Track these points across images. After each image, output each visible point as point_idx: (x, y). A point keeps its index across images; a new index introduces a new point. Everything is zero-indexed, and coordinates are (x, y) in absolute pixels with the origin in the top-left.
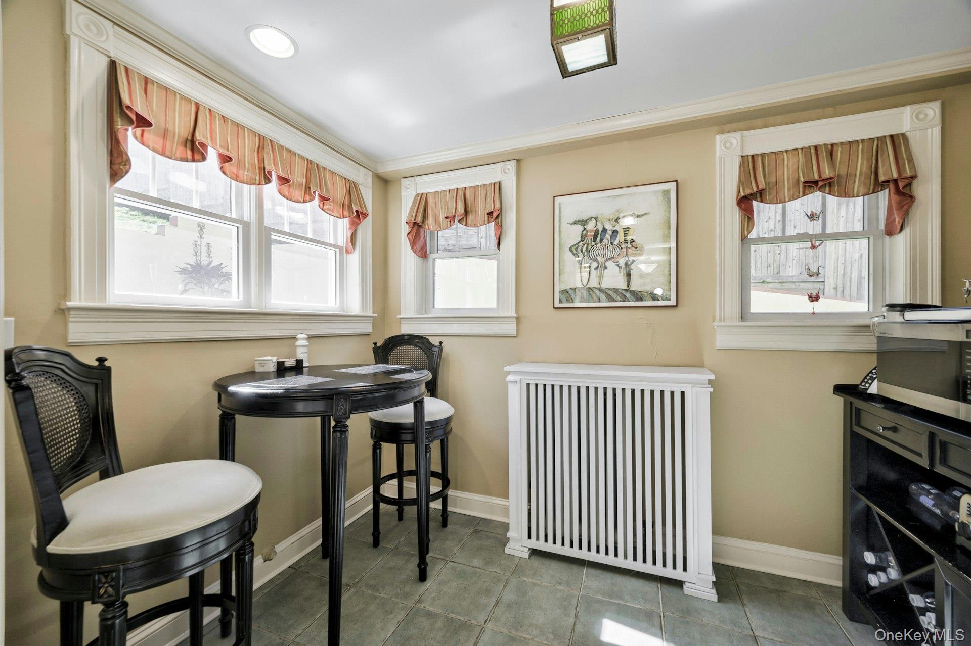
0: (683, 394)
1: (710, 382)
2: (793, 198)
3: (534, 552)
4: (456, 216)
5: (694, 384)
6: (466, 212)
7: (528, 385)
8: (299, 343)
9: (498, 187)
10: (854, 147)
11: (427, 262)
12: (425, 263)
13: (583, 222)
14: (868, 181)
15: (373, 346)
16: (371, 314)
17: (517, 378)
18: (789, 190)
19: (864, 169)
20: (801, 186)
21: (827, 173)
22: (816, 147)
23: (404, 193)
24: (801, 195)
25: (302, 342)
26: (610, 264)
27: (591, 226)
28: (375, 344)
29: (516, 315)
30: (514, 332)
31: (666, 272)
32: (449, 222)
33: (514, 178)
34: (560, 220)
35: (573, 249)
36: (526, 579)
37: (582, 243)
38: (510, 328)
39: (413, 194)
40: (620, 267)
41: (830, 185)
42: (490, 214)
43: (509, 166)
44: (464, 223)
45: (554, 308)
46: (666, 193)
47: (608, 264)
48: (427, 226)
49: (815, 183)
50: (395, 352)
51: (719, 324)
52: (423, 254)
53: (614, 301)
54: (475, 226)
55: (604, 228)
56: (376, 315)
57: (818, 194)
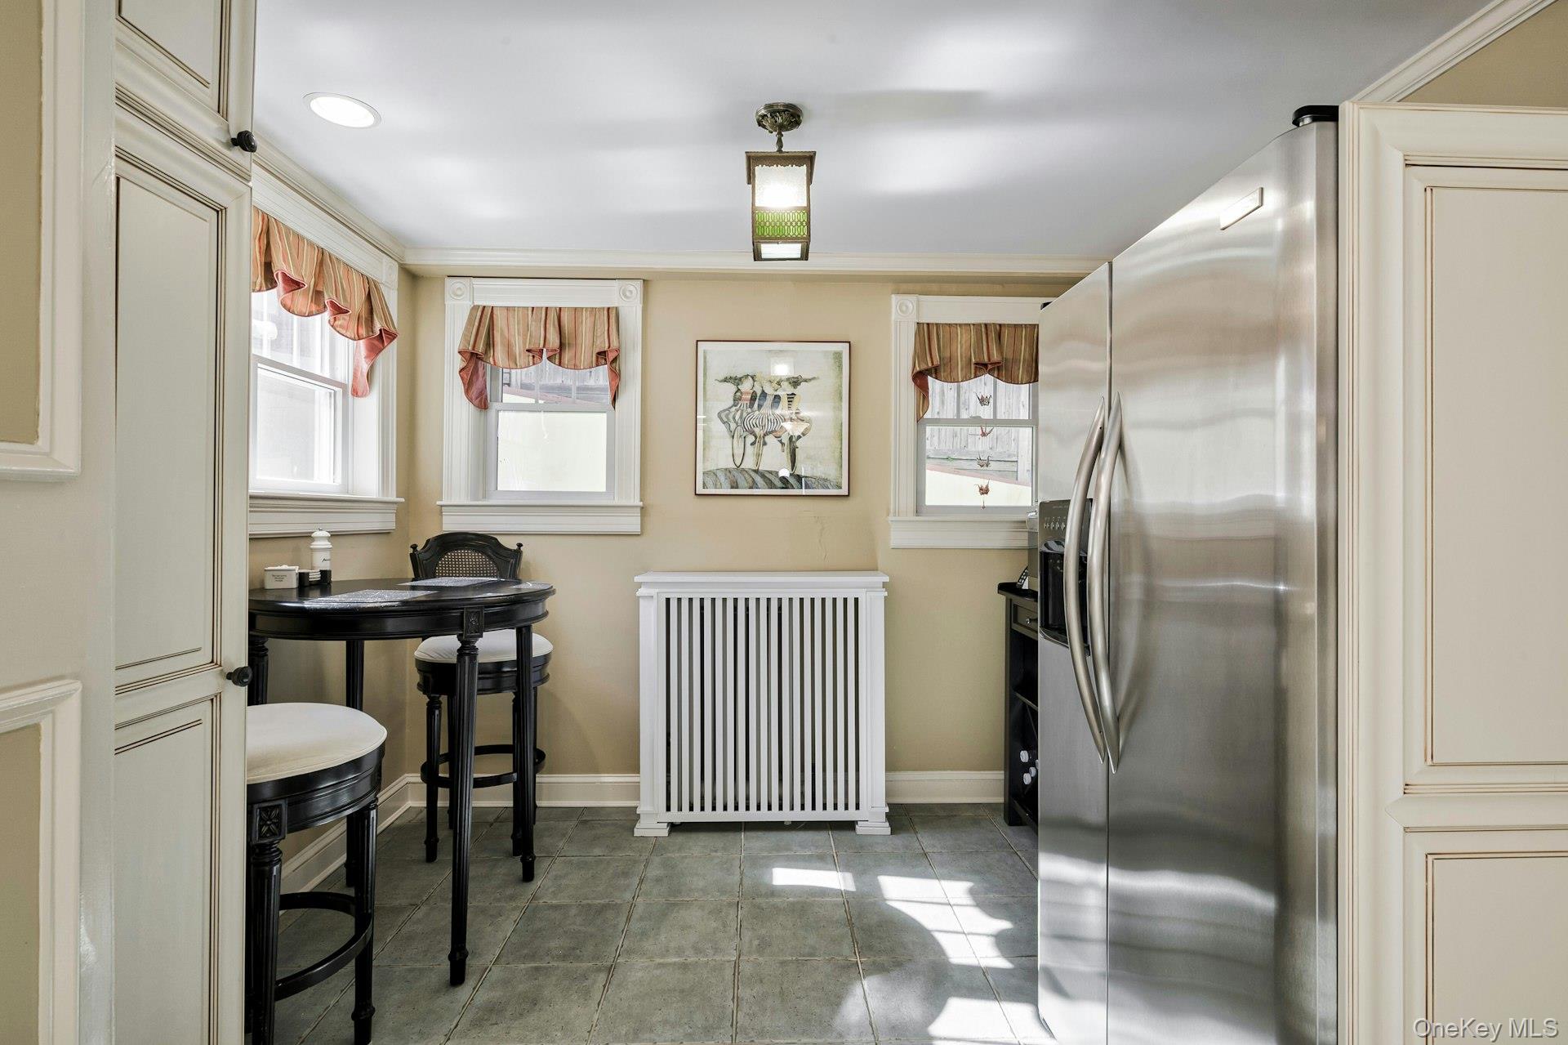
0: (856, 600)
1: (885, 585)
2: (966, 378)
3: (674, 827)
4: (545, 350)
5: (870, 588)
6: (562, 346)
7: (668, 600)
8: (317, 544)
9: (612, 315)
10: (1019, 329)
11: (486, 415)
12: (483, 416)
13: (737, 381)
14: (1030, 369)
15: (411, 551)
16: (393, 498)
17: (653, 591)
18: (962, 370)
19: (1027, 356)
20: (973, 366)
21: (996, 357)
22: (986, 325)
23: (449, 302)
24: (973, 377)
25: (321, 542)
26: (770, 439)
27: (746, 386)
28: (414, 547)
29: (641, 504)
30: (637, 529)
31: (837, 454)
32: (531, 358)
33: (640, 307)
34: (705, 374)
35: (723, 416)
36: (669, 855)
37: (734, 408)
38: (632, 523)
39: (467, 305)
40: (783, 444)
41: (998, 368)
42: (602, 354)
43: (632, 288)
44: (557, 361)
45: (696, 494)
46: (838, 356)
47: (767, 438)
48: (491, 359)
49: (985, 365)
50: (445, 561)
51: (894, 519)
52: (482, 402)
53: (775, 487)
54: (576, 367)
55: (763, 391)
56: (403, 500)
57: (988, 378)
